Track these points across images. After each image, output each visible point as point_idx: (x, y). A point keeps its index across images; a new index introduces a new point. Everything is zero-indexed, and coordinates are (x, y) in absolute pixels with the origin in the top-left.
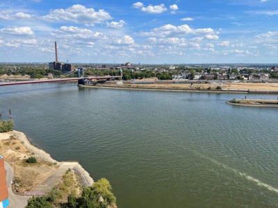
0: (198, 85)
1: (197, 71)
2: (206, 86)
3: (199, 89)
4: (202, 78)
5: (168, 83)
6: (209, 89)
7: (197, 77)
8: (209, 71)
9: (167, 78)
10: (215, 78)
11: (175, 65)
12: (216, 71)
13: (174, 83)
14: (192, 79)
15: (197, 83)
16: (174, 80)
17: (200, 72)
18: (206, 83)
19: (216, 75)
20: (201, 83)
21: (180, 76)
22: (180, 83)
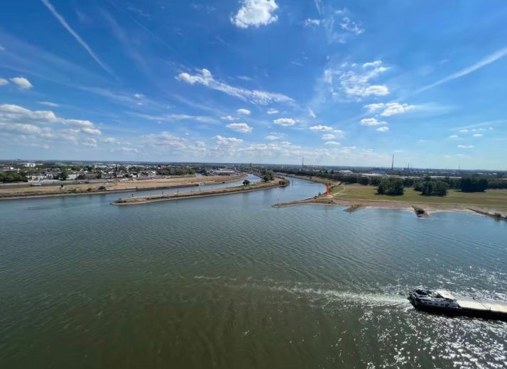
0: (74, 187)
1: (73, 169)
2: (85, 187)
3: (74, 191)
4: (81, 177)
5: (18, 187)
6: (89, 190)
7: (72, 177)
8: (90, 169)
9: (17, 180)
10: (99, 177)
11: (36, 162)
12: (100, 169)
13: (31, 186)
14: (64, 179)
15: (73, 184)
16: (30, 182)
17: (79, 170)
18: (87, 183)
19: (101, 173)
20: (79, 183)
21: (42, 177)
22: (44, 185)
